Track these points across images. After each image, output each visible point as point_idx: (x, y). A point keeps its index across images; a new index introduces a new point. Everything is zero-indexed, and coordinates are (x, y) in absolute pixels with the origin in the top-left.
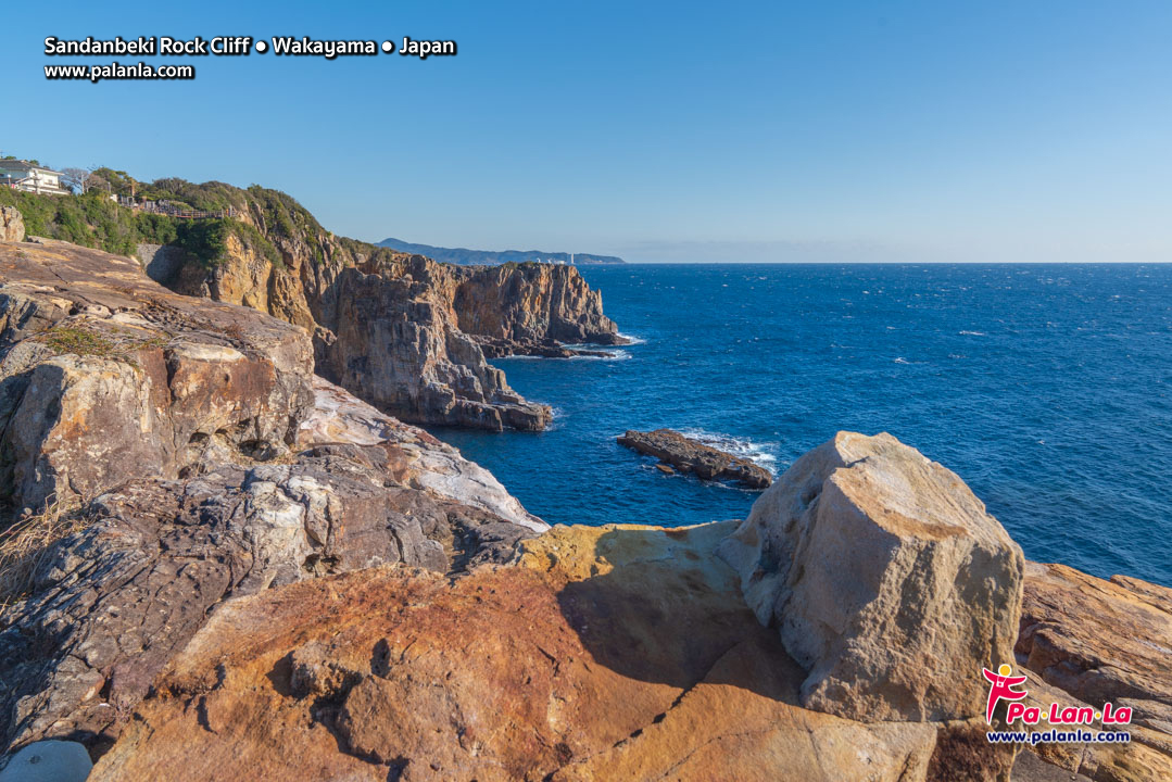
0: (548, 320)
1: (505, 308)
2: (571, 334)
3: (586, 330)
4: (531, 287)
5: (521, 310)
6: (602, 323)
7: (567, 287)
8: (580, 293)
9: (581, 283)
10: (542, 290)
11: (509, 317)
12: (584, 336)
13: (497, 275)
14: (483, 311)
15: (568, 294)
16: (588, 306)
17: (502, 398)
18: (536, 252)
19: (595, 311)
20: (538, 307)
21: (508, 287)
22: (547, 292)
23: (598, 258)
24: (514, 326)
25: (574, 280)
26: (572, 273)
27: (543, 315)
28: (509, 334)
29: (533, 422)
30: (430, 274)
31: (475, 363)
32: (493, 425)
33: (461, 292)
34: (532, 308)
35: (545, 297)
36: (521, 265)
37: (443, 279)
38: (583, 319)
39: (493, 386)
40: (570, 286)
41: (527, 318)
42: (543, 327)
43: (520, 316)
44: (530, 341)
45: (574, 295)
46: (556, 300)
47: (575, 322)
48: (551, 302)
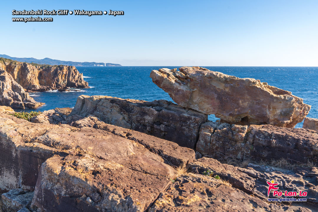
0: (66, 81)
1: (53, 78)
2: (72, 85)
3: (78, 84)
4: (61, 72)
5: (58, 79)
6: (83, 82)
7: (72, 72)
8: (76, 74)
9: (76, 71)
10: (65, 73)
11: (55, 81)
12: (77, 86)
13: (51, 69)
14: (47, 79)
15: (72, 74)
16: (79, 77)
18: (94, 62)
19: (81, 79)
20: (63, 78)
21: (54, 72)
22: (66, 74)
23: (113, 64)
24: (56, 83)
25: (74, 70)
26: (74, 68)
27: (65, 80)
28: (55, 86)
29: (33, 107)
30: (28, 69)
31: (20, 92)
32: (22, 107)
33: (40, 74)
34: (62, 78)
35: (66, 75)
36: (58, 66)
37: (34, 70)
38: (77, 81)
39: (25, 98)
40: (73, 72)
41: (60, 81)
42: (65, 84)
43: (58, 80)
44: (60, 88)
45: (74, 74)
46: (69, 76)
47: (74, 82)
48: (67, 77)
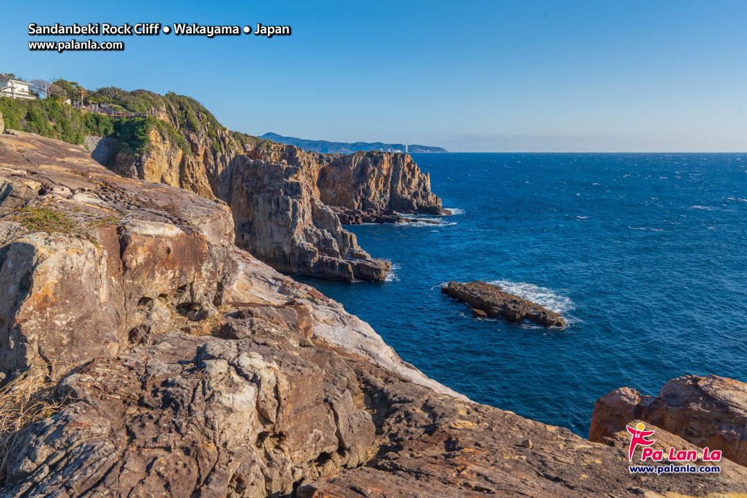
0: (388, 195)
1: (356, 186)
2: (406, 206)
3: (417, 204)
4: (376, 170)
5: (368, 187)
6: (430, 198)
7: (403, 170)
8: (413, 175)
9: (414, 167)
10: (385, 172)
11: (359, 193)
12: (416, 208)
13: (351, 161)
14: (339, 188)
15: (404, 176)
16: (419, 185)
17: (353, 255)
18: (379, 143)
19: (425, 189)
20: (381, 186)
21: (359, 170)
22: (388, 174)
23: (427, 148)
24: (362, 200)
25: (409, 165)
26: (408, 160)
27: (385, 192)
28: (359, 206)
29: (377, 274)
30: (300, 160)
31: (333, 228)
32: (346, 275)
33: (323, 174)
34: (377, 186)
35: (386, 178)
36: (369, 153)
37: (309, 164)
38: (415, 195)
39: (347, 246)
40: (406, 169)
41: (373, 194)
42: (385, 201)
43: (367, 192)
44: (375, 212)
45: (409, 176)
46: (395, 181)
47: (409, 197)
48: (391, 182)
